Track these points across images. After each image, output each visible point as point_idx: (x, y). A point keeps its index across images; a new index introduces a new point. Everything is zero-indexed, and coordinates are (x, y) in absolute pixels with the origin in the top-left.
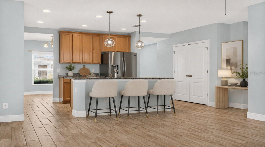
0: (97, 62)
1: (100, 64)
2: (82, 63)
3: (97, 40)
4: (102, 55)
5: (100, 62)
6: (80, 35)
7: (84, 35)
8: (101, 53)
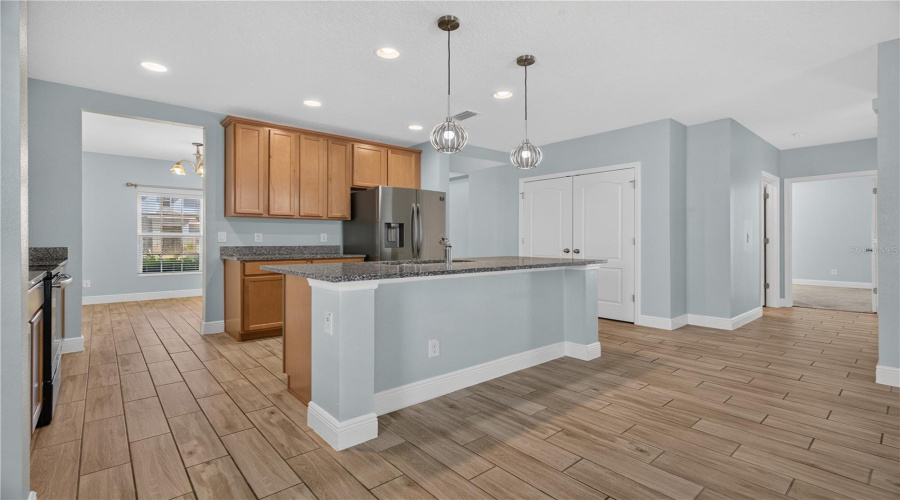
0: (339, 215)
1: (345, 222)
2: (297, 216)
3: (338, 154)
4: (353, 195)
5: (348, 215)
6: (293, 135)
7: (303, 137)
8: (349, 192)
